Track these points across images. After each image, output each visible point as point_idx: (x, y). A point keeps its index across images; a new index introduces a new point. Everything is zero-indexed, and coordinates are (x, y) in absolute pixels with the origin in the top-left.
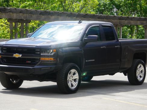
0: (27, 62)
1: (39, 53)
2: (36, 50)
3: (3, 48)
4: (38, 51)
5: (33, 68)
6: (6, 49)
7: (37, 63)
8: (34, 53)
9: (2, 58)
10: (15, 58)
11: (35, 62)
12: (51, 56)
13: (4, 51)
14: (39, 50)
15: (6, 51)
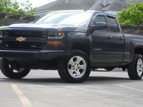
0: (32, 46)
1: (46, 36)
2: (42, 33)
3: (4, 32)
4: (45, 35)
5: (38, 53)
6: (8, 32)
7: (44, 47)
8: (40, 37)
9: (3, 43)
10: (18, 42)
11: (40, 46)
13: (5, 35)
14: (46, 33)
15: (8, 35)
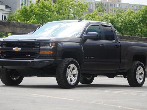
0: (26, 56)
1: (38, 47)
2: (36, 44)
3: (3, 43)
5: (32, 61)
6: (6, 43)
7: (37, 56)
8: (34, 47)
9: (2, 53)
10: (14, 52)
11: (34, 55)
12: (50, 50)
13: (4, 46)
14: (38, 44)
15: (6, 46)
